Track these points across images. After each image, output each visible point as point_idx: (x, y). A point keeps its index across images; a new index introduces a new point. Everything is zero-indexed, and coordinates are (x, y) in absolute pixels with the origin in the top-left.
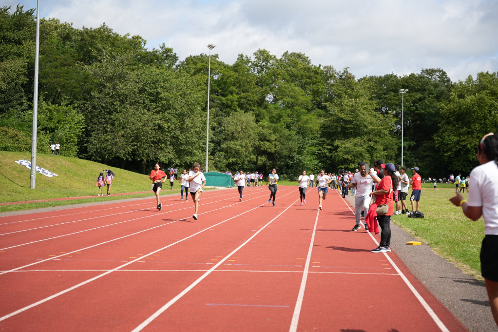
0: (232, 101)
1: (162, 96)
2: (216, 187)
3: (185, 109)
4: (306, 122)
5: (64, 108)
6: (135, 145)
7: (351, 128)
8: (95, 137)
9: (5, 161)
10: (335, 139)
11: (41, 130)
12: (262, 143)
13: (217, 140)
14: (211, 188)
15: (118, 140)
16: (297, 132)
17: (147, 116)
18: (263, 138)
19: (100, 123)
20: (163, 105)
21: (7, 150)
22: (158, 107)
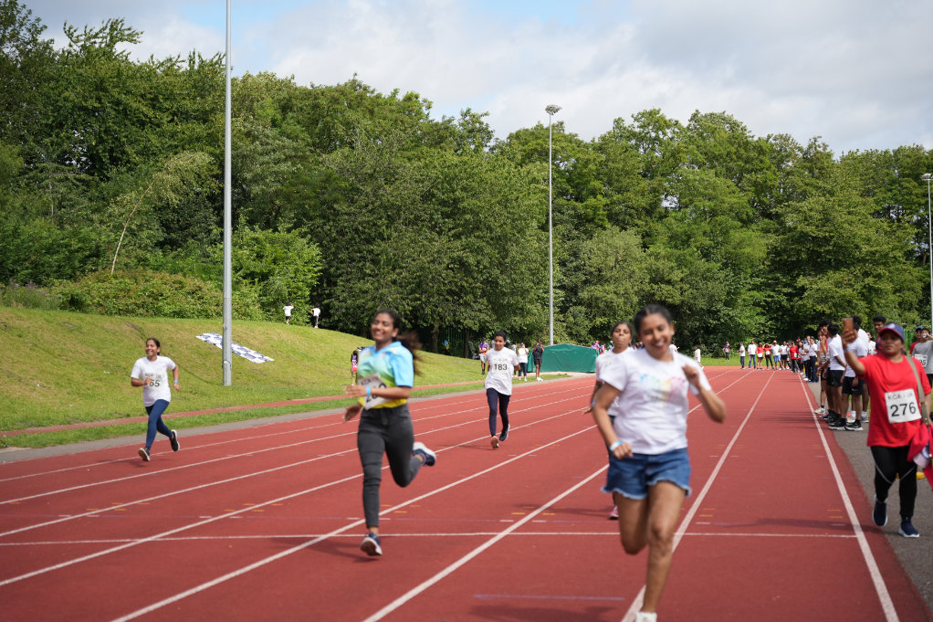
0: (595, 209)
1: (465, 204)
2: (569, 373)
3: (508, 229)
4: (740, 244)
5: (283, 235)
6: (417, 299)
7: (828, 252)
8: (344, 286)
9: (178, 335)
10: (798, 275)
11: (244, 278)
12: (655, 287)
13: (570, 284)
14: (560, 375)
15: (384, 291)
16: (723, 264)
17: (439, 243)
18: (658, 278)
19: (352, 260)
20: (467, 223)
21: (183, 317)
22: (456, 226)
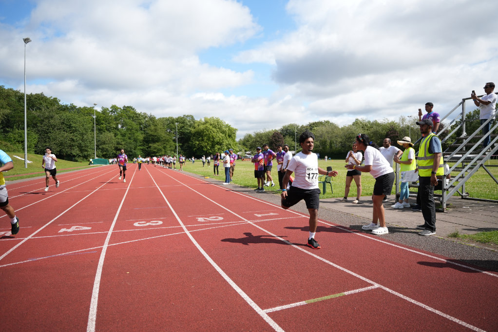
0: (103, 127)
1: (73, 125)
4: (137, 137)
6: (61, 148)
7: (156, 139)
10: (149, 143)
16: (133, 140)
17: (66, 134)
19: (42, 138)
20: (74, 130)
22: (71, 130)
